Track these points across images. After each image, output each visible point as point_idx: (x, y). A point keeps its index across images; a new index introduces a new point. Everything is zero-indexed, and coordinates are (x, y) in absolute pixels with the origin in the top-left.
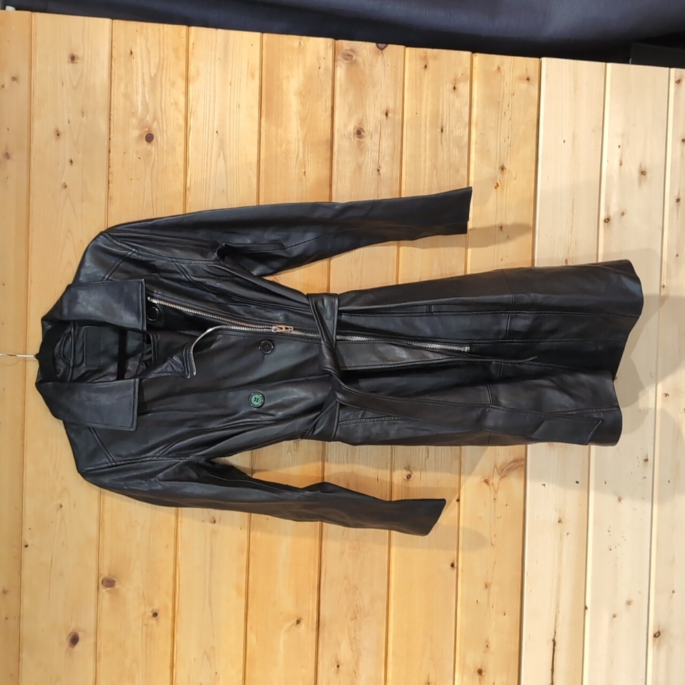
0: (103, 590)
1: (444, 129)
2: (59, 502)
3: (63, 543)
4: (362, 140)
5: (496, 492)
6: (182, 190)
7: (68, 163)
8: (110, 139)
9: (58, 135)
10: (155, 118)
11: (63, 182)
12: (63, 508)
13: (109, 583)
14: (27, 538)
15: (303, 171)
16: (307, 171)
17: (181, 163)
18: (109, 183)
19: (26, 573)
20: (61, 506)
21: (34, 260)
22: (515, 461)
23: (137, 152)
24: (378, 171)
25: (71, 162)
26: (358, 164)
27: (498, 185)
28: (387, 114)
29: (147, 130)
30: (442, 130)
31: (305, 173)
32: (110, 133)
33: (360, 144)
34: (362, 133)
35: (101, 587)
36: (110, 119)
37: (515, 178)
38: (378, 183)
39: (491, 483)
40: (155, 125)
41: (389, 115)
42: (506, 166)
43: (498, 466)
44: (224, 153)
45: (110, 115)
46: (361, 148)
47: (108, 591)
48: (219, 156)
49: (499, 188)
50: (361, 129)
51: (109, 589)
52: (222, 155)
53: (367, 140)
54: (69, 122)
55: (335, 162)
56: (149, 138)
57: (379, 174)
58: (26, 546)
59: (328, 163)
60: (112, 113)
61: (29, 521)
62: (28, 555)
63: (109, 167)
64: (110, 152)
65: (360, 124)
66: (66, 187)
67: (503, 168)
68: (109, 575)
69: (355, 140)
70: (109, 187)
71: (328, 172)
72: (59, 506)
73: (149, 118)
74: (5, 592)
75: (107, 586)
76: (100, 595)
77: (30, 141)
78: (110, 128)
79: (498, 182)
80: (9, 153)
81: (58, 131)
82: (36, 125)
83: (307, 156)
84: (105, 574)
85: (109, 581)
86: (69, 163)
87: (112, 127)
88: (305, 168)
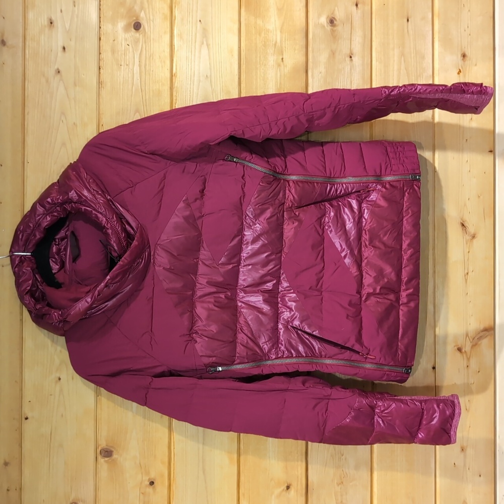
0: (102, 460)
1: (409, 20)
2: (58, 375)
3: (62, 416)
4: (335, 28)
5: (468, 359)
6: (168, 75)
7: (60, 49)
8: (100, 27)
9: (51, 23)
10: (142, 8)
11: (56, 67)
12: (61, 380)
13: (107, 453)
14: (27, 411)
15: (281, 57)
16: (284, 57)
17: (167, 50)
18: (100, 69)
19: (27, 445)
20: (60, 379)
21: (30, 140)
22: (486, 330)
23: (126, 40)
24: (351, 57)
25: (64, 48)
26: (332, 51)
27: (460, 71)
28: (357, 5)
29: (135, 18)
30: (408, 20)
31: (282, 59)
32: (100, 22)
33: (333, 31)
34: (335, 22)
35: (99, 457)
36: (100, 9)
37: (476, 65)
38: (351, 70)
39: (463, 351)
40: (142, 14)
41: (359, 6)
42: (467, 53)
43: (469, 335)
44: (207, 41)
45: (100, 5)
46: (334, 36)
47: (106, 461)
48: (203, 43)
49: (461, 74)
50: (334, 18)
51: (106, 459)
52: (205, 43)
53: (339, 28)
54: (61, 11)
55: (310, 49)
56: (137, 26)
57: (352, 60)
58: (26, 419)
59: (304, 50)
60: (102, 3)
61: (28, 394)
62: (28, 427)
63: (100, 53)
64: (100, 39)
65: (333, 13)
66: (59, 72)
67: (464, 56)
68: (107, 445)
69: (329, 28)
70: (100, 73)
71: (304, 59)
72: (57, 379)
73: (137, 8)
74: (6, 464)
75: (105, 456)
76: (99, 466)
77: (25, 29)
78: (100, 17)
79: (460, 68)
80: (5, 40)
81: (51, 20)
82: (31, 15)
83: (284, 43)
84: (103, 444)
85: (107, 451)
86: (62, 49)
87: (102, 16)
88: (282, 55)
